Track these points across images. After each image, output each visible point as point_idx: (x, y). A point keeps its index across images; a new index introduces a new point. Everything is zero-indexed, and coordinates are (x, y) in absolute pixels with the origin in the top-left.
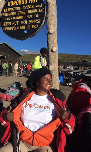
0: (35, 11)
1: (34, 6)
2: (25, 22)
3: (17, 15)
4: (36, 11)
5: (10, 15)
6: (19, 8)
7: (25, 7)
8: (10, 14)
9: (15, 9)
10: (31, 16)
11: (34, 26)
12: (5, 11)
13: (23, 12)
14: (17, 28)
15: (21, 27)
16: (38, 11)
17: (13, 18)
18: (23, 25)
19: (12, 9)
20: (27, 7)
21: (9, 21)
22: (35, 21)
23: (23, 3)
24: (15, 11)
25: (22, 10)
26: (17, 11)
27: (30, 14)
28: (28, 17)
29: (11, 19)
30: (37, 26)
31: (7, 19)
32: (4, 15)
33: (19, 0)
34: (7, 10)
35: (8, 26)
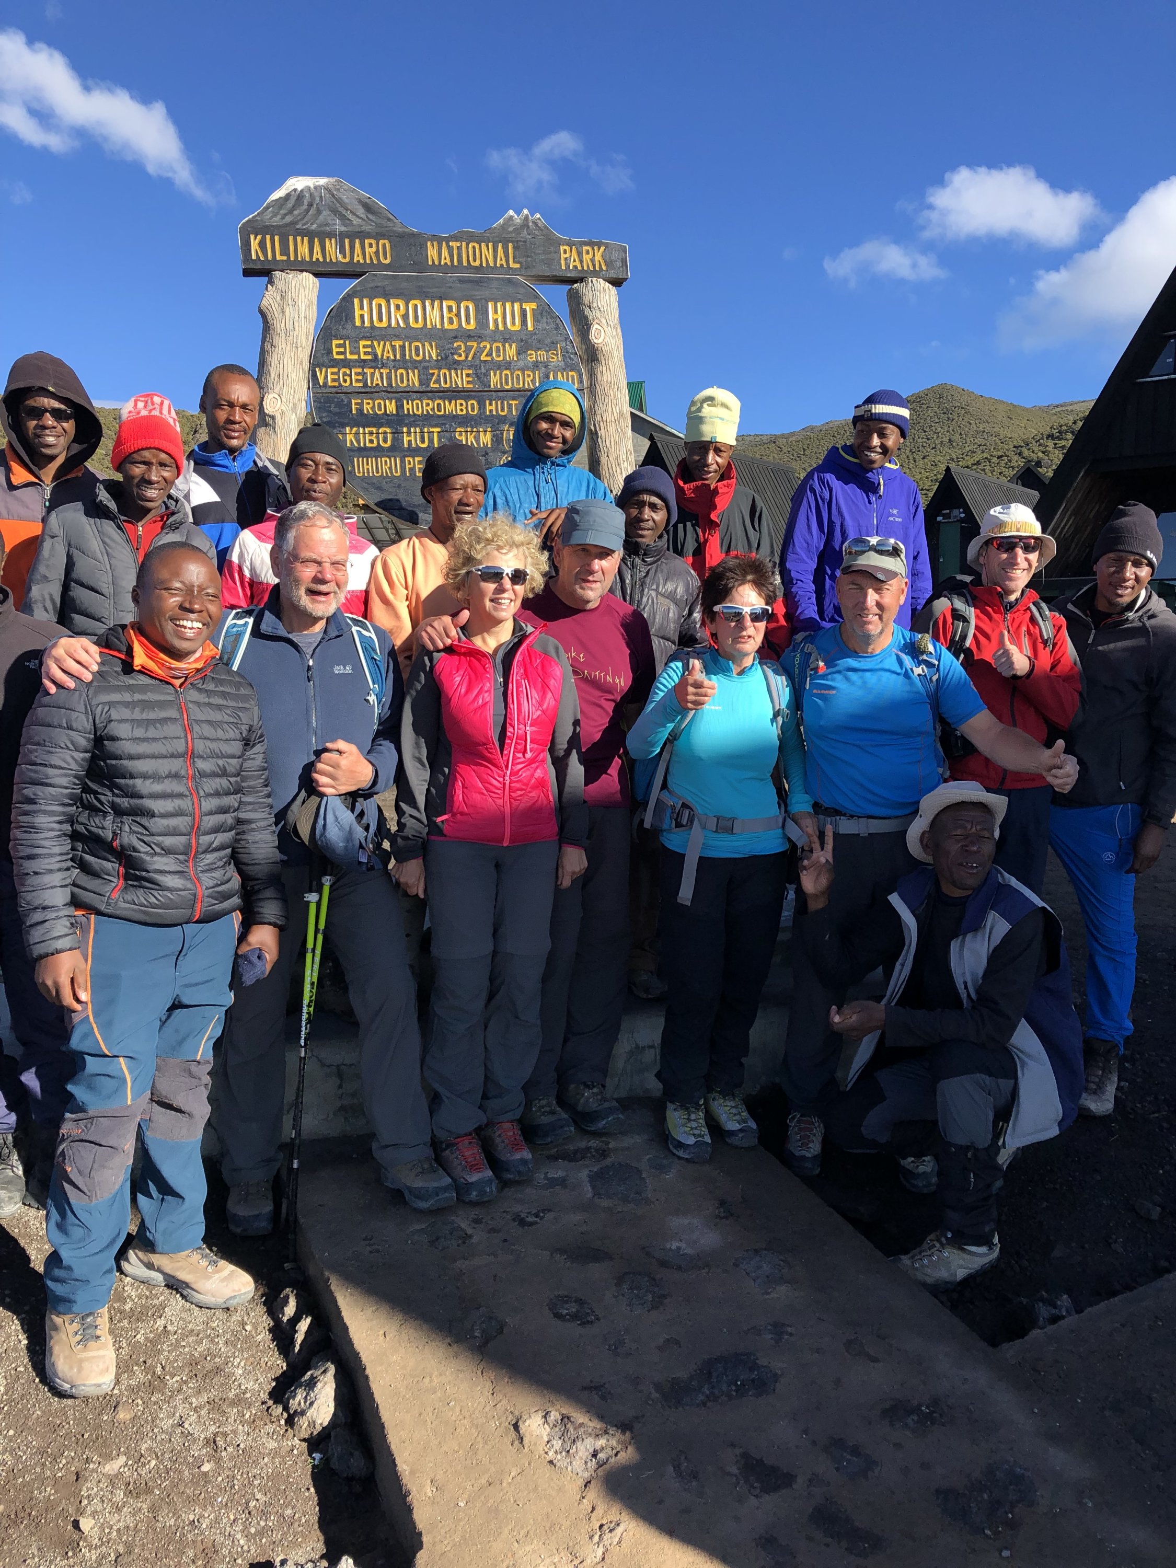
0: (529, 379)
1: (521, 353)
2: (477, 439)
3: (424, 393)
5: (377, 380)
6: (431, 352)
7: (467, 350)
8: (377, 378)
9: (403, 347)
10: (510, 406)
12: (337, 357)
13: (461, 380)
17: (400, 407)
19: (383, 349)
20: (479, 351)
21: (374, 421)
23: (451, 321)
24: (403, 363)
25: (447, 361)
26: (423, 367)
27: (502, 394)
28: (491, 408)
29: (391, 407)
31: (361, 404)
32: (338, 380)
33: (427, 303)
34: (355, 351)
35: (378, 452)
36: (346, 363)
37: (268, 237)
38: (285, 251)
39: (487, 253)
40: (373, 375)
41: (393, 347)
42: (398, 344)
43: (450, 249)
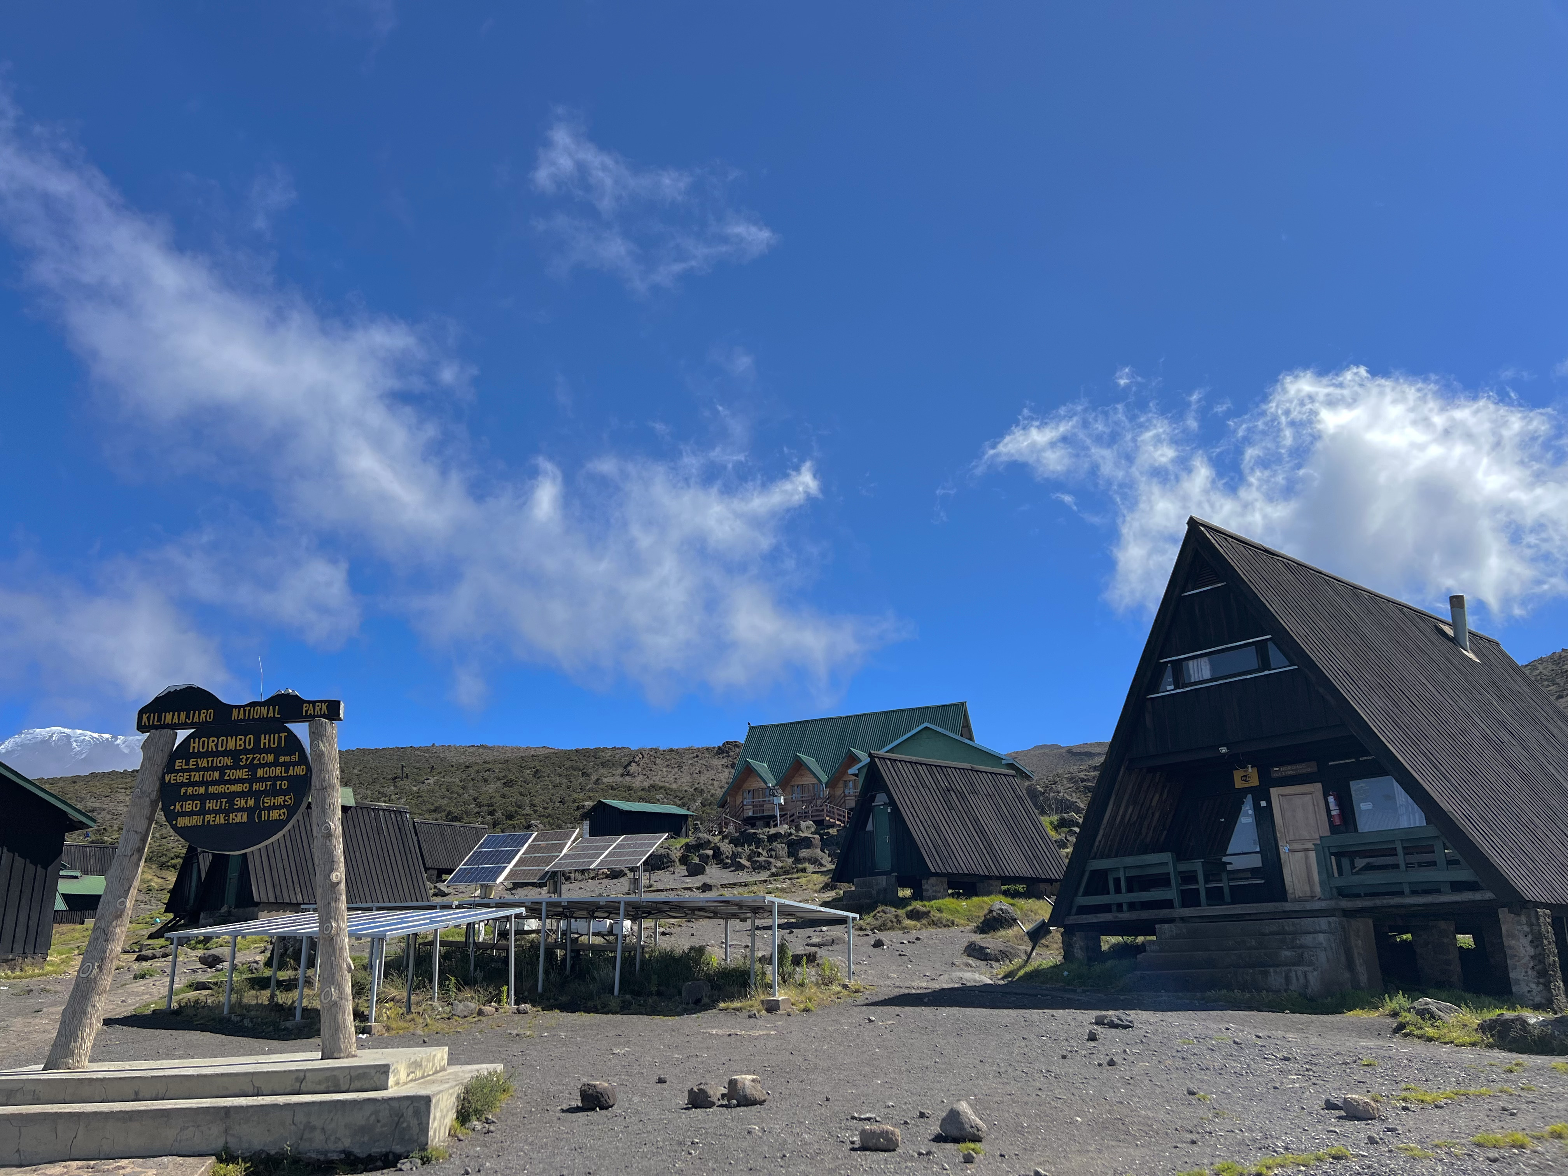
0: (278, 771)
1: (276, 758)
2: (246, 803)
3: (221, 782)
4: (281, 772)
5: (197, 778)
6: (228, 761)
7: (247, 759)
8: (197, 777)
9: (213, 761)
10: (266, 785)
11: (275, 815)
12: (177, 768)
13: (242, 774)
14: (220, 819)
15: (236, 816)
16: (287, 771)
17: (206, 790)
18: (240, 810)
19: (203, 763)
20: (254, 759)
21: (193, 798)
22: (279, 800)
23: (240, 745)
24: (213, 769)
25: (236, 766)
26: (222, 770)
27: (263, 780)
28: (255, 787)
29: (202, 790)
30: (284, 813)
31: (187, 790)
32: (176, 780)
33: (229, 738)
34: (187, 764)
35: (191, 813)
36: (183, 771)
37: (152, 715)
38: (159, 720)
39: (264, 710)
40: (195, 775)
41: (208, 761)
42: (210, 759)
43: (245, 711)
